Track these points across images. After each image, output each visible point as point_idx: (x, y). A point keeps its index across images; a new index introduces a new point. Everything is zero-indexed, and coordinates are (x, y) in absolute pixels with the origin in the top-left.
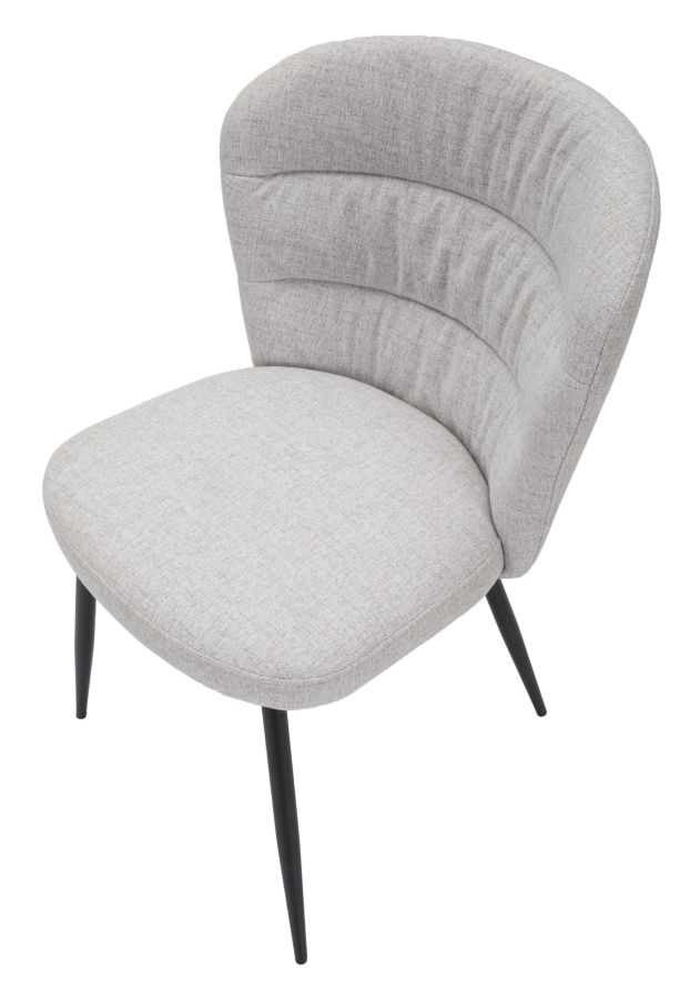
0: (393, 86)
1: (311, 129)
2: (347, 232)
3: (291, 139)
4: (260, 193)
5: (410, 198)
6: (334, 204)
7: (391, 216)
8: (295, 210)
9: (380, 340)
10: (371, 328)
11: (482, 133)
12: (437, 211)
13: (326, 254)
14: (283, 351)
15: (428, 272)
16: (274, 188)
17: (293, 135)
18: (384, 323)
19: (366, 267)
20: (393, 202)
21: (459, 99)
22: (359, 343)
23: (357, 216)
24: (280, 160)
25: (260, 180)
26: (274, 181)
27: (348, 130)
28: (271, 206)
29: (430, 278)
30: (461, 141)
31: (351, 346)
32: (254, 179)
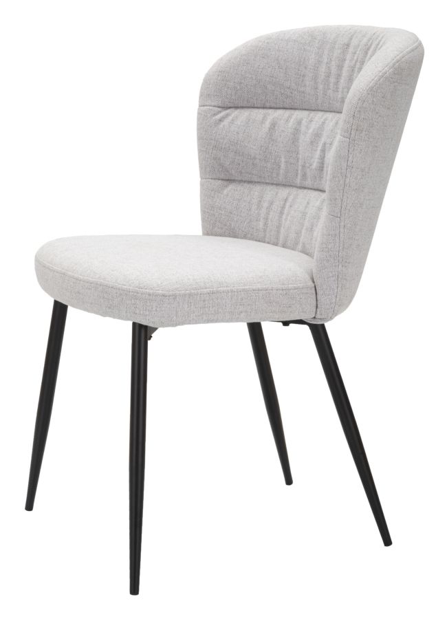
0: (305, 50)
1: (254, 78)
2: (269, 143)
3: (241, 83)
4: (218, 117)
5: (309, 119)
6: (263, 125)
7: (297, 132)
8: (239, 128)
9: (284, 217)
10: (279, 209)
11: (349, 67)
12: (324, 123)
13: (255, 158)
14: (222, 229)
15: (314, 162)
16: (227, 115)
17: (243, 81)
18: (288, 204)
19: (279, 167)
20: (299, 123)
21: (339, 52)
22: (271, 221)
23: (277, 132)
24: (233, 97)
25: (219, 109)
26: (228, 111)
27: (276, 78)
28: (224, 126)
29: (315, 165)
30: (339, 76)
31: (266, 224)
32: (217, 108)
